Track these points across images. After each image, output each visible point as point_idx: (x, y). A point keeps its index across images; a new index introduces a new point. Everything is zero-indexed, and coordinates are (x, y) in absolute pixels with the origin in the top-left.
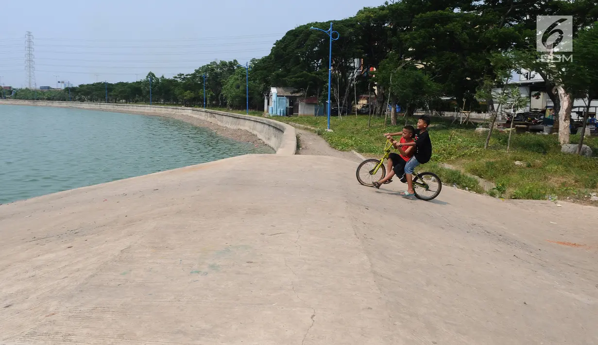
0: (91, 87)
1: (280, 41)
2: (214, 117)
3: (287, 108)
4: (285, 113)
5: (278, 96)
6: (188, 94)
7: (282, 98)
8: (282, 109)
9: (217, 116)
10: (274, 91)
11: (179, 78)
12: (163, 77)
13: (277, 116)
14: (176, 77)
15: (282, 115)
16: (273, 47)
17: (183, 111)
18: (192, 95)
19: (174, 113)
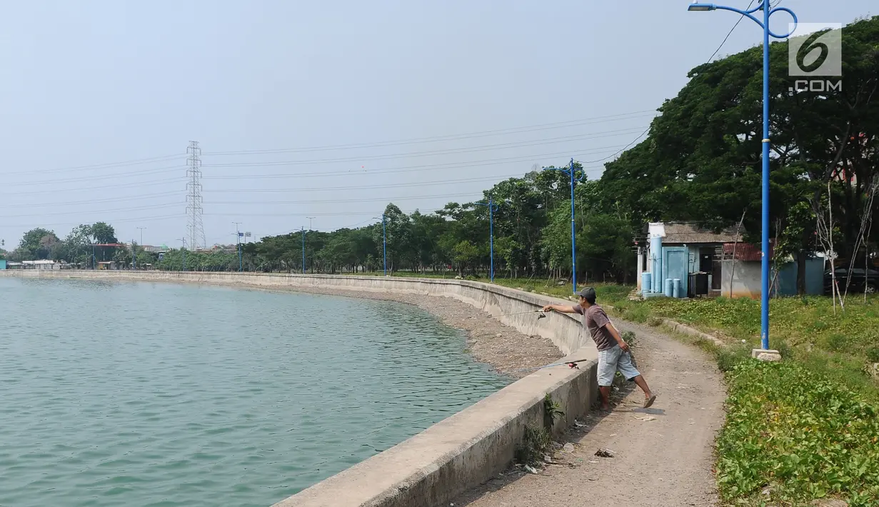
0: (285, 241)
1: (675, 101)
2: (496, 302)
3: (689, 275)
4: (685, 286)
5: (664, 245)
6: (464, 249)
7: (676, 248)
8: (675, 280)
9: (501, 299)
10: (656, 231)
11: (450, 213)
12: (417, 213)
13: (662, 298)
14: (443, 213)
15: (675, 295)
16: (656, 119)
17: (444, 287)
18: (475, 250)
19: (426, 292)
